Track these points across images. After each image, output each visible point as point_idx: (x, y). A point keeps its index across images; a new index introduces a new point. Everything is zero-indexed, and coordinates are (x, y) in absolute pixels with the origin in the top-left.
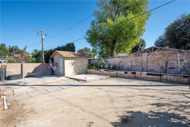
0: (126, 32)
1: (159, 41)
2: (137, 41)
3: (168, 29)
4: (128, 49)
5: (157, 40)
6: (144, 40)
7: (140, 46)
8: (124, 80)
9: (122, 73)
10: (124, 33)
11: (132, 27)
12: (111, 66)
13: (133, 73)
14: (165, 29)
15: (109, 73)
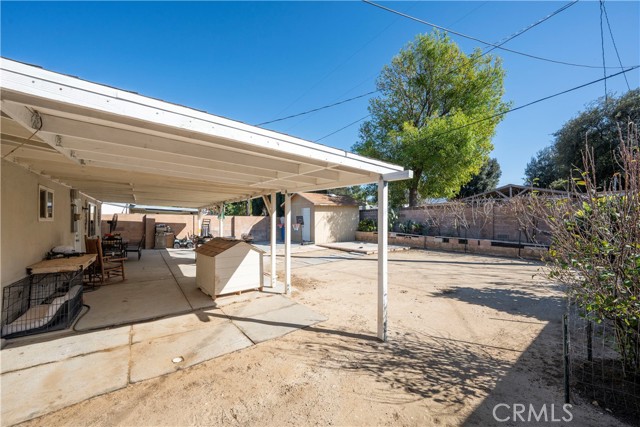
0: (448, 154)
1: (540, 162)
2: (475, 169)
3: (562, 133)
4: (452, 190)
5: (533, 160)
6: (494, 161)
7: (484, 177)
8: (441, 253)
9: (439, 240)
10: (444, 155)
11: (461, 143)
12: (413, 227)
13: (461, 242)
14: (555, 135)
15: (408, 240)
